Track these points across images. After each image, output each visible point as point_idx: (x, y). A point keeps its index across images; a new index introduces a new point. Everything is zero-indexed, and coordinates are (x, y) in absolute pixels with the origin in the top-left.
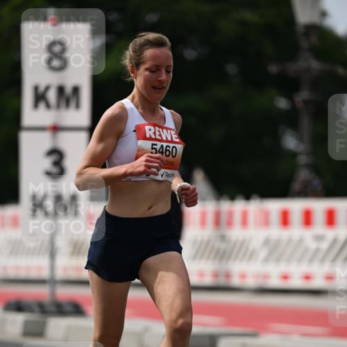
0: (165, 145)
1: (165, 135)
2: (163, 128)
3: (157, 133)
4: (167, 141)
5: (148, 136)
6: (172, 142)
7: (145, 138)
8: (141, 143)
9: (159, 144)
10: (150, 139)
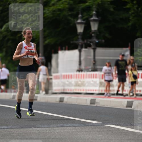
0: (31, 50)
1: (31, 48)
2: (31, 47)
3: (29, 48)
4: (32, 50)
5: (27, 48)
6: (33, 50)
7: (26, 49)
8: (25, 50)
9: (30, 50)
10: (28, 49)
